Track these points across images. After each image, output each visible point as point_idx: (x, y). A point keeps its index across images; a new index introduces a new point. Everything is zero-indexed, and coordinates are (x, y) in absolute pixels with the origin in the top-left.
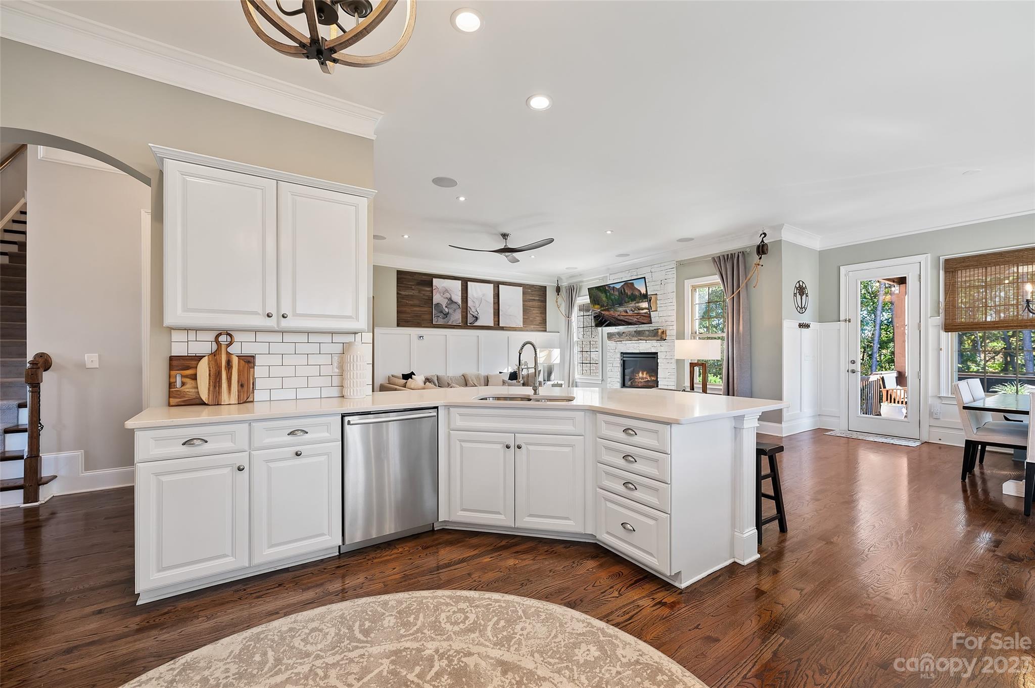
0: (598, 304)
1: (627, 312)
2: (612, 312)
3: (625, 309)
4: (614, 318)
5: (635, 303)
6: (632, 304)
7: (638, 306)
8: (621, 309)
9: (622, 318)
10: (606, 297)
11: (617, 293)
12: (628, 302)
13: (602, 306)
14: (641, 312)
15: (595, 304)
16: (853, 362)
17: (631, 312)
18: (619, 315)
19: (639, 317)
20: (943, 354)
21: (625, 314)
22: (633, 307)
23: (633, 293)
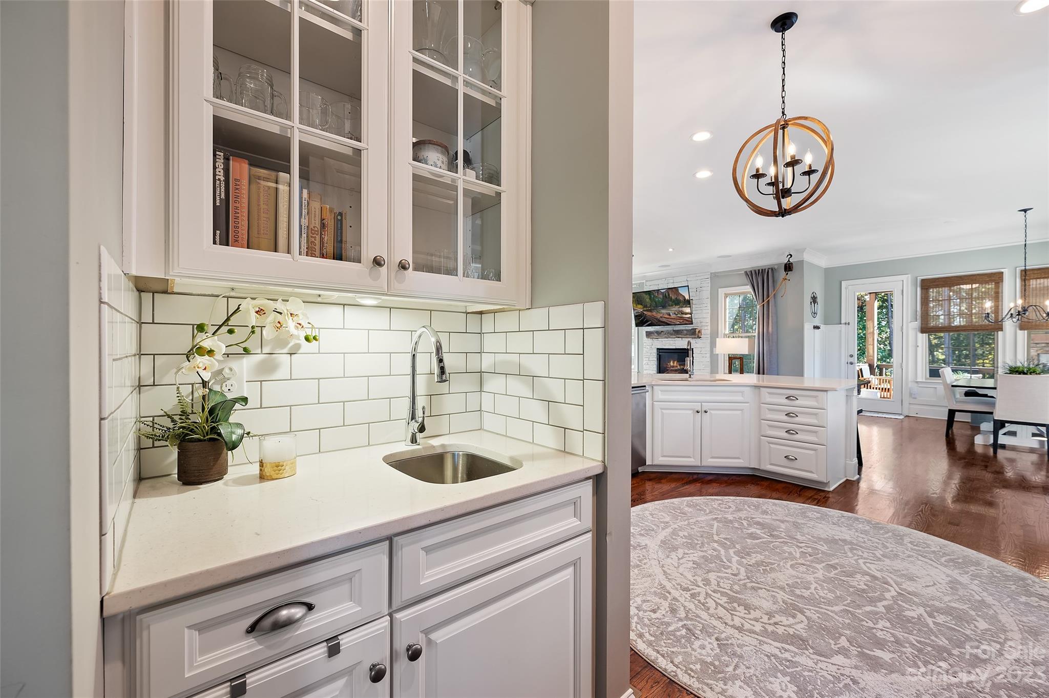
0: (641, 304)
1: (670, 315)
2: (654, 313)
3: (668, 312)
4: (655, 318)
5: (679, 308)
6: (676, 308)
7: (681, 311)
8: (664, 311)
9: (664, 320)
10: (650, 299)
11: (661, 296)
12: (672, 306)
13: (645, 306)
14: (684, 316)
15: (638, 304)
16: (852, 356)
17: (674, 315)
18: (661, 317)
19: (682, 321)
20: (919, 349)
21: (668, 317)
22: (676, 310)
23: (676, 298)
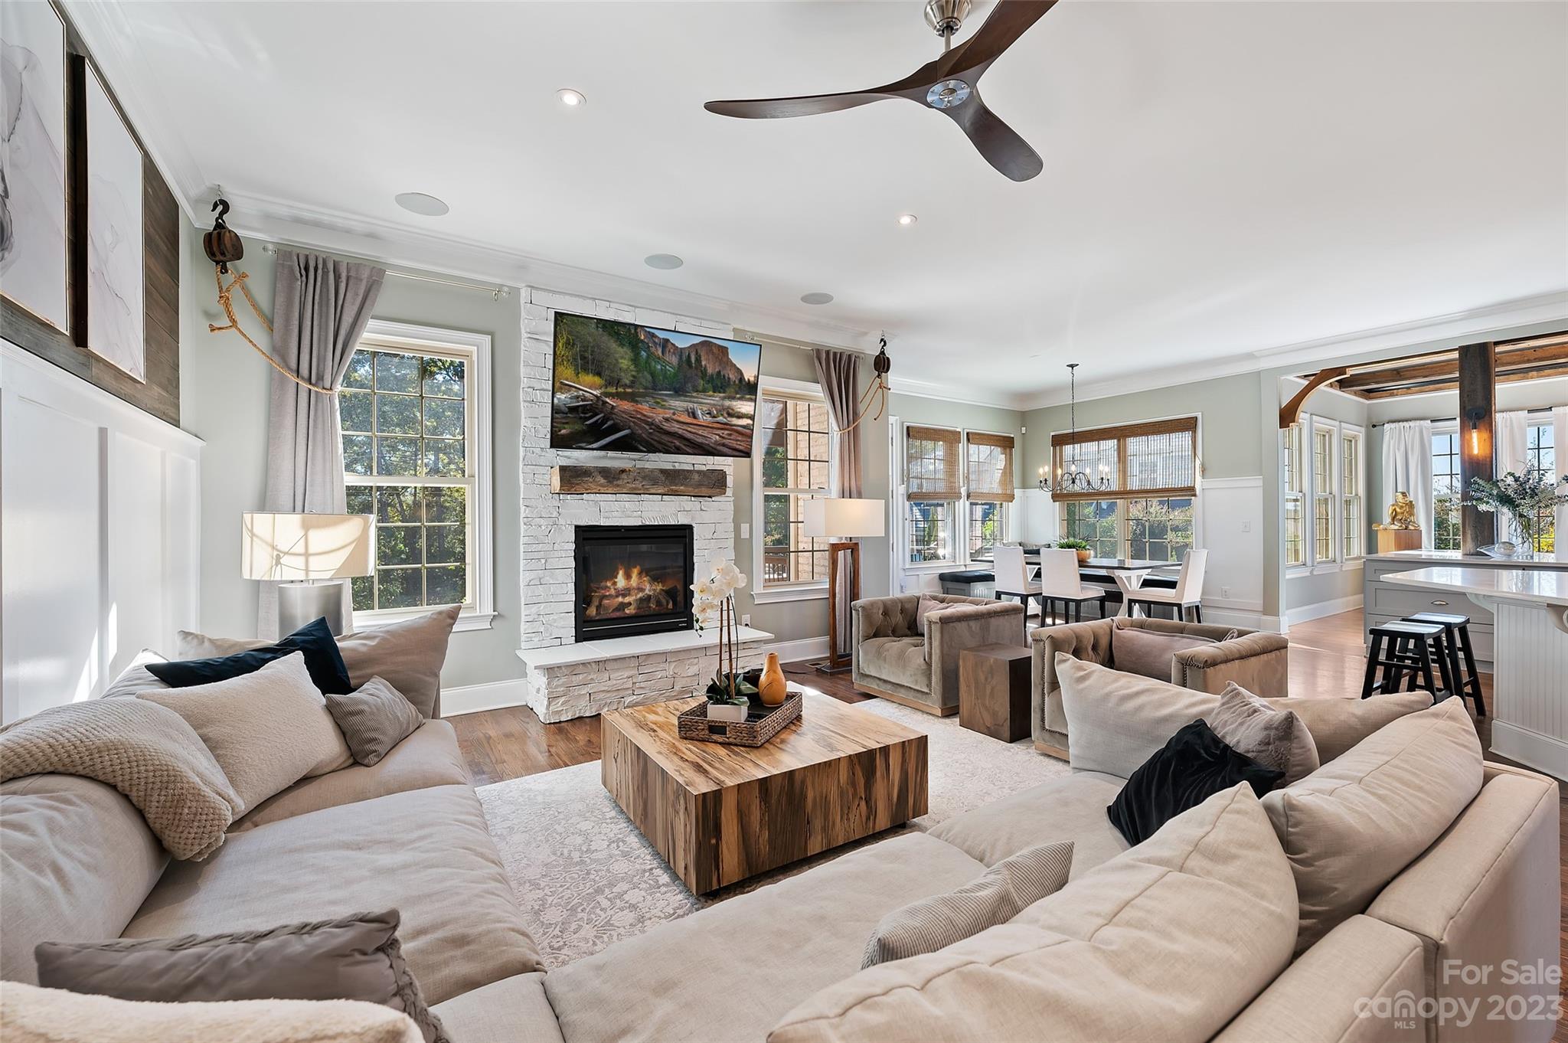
0: (599, 374)
1: (694, 415)
2: (644, 407)
3: (691, 405)
4: (647, 423)
5: (723, 399)
6: (715, 399)
7: (729, 407)
8: (678, 404)
9: (675, 428)
10: (635, 360)
11: (674, 360)
12: (704, 391)
13: (609, 383)
14: (735, 421)
15: (586, 370)
17: (708, 418)
18: (667, 420)
19: (726, 432)
21: (691, 422)
22: (714, 405)
23: (719, 372)
